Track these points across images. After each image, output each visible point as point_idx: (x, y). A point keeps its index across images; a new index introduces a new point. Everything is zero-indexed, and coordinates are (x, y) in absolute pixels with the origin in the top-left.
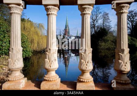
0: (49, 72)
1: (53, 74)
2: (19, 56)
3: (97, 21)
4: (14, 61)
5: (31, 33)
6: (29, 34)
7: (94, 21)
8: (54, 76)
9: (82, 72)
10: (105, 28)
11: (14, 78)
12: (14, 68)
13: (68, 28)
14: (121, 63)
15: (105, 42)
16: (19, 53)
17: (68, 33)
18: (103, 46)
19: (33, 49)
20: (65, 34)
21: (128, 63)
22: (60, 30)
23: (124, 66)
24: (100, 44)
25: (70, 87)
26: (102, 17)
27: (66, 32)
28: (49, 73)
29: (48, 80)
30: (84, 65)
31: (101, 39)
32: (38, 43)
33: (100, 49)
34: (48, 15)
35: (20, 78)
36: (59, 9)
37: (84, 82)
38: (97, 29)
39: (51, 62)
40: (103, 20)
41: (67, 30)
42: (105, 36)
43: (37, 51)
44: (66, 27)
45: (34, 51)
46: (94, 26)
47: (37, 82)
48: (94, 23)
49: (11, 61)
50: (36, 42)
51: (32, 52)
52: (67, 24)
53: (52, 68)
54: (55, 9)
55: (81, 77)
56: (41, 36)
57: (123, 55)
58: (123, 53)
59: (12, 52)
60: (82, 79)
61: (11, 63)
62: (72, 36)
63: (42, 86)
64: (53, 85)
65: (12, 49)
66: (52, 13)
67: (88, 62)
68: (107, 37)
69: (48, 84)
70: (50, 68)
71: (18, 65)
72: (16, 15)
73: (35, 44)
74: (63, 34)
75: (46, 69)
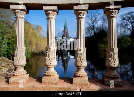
0: (49, 68)
1: (52, 70)
2: (23, 54)
3: (96, 23)
4: (19, 59)
5: (29, 34)
6: (27, 35)
7: (93, 22)
8: (53, 72)
9: (77, 68)
10: (105, 29)
11: (18, 74)
12: (19, 65)
13: (67, 29)
14: (111, 60)
15: (104, 44)
16: (23, 52)
17: (67, 35)
18: (103, 48)
19: (31, 51)
20: (64, 36)
21: (116, 60)
22: (59, 32)
23: (113, 63)
24: (99, 45)
25: (67, 82)
26: (101, 18)
27: (65, 34)
28: (49, 70)
29: (48, 75)
30: (79, 62)
31: (100, 41)
32: (36, 45)
33: (99, 51)
34: (48, 19)
35: (24, 74)
36: (58, 14)
37: (79, 76)
38: (97, 30)
39: (51, 59)
40: (102, 21)
41: (66, 32)
42: (104, 38)
43: (35, 53)
44: (65, 29)
45: (32, 53)
46: (94, 28)
47: (38, 78)
48: (93, 24)
49: (16, 59)
50: (34, 43)
51: (30, 54)
52: (66, 25)
53: (51, 65)
54: (54, 13)
55: (77, 73)
56: (39, 38)
57: (112, 53)
58: (112, 52)
59: (18, 51)
60: (78, 74)
61: (16, 61)
62: (71, 38)
63: (43, 80)
64: (52, 79)
65: (17, 48)
66: (52, 17)
67: (82, 60)
68: (107, 38)
69: (48, 78)
70: (49, 64)
71: (22, 62)
72: (21, 19)
73: (33, 46)
74: (62, 36)
75: (47, 66)
